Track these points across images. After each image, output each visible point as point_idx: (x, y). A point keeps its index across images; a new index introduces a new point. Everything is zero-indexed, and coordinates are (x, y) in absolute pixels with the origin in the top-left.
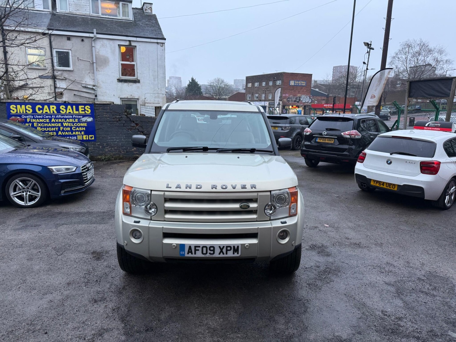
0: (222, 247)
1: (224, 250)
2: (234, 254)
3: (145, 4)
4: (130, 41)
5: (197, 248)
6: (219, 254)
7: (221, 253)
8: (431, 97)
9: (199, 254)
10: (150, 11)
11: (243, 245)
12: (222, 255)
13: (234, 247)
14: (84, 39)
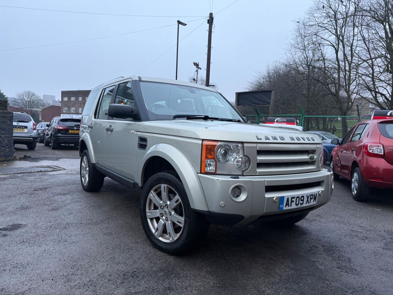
1: (309, 199)
2: (314, 202)
6: (306, 203)
8: (256, 105)
9: (294, 206)
11: (319, 192)
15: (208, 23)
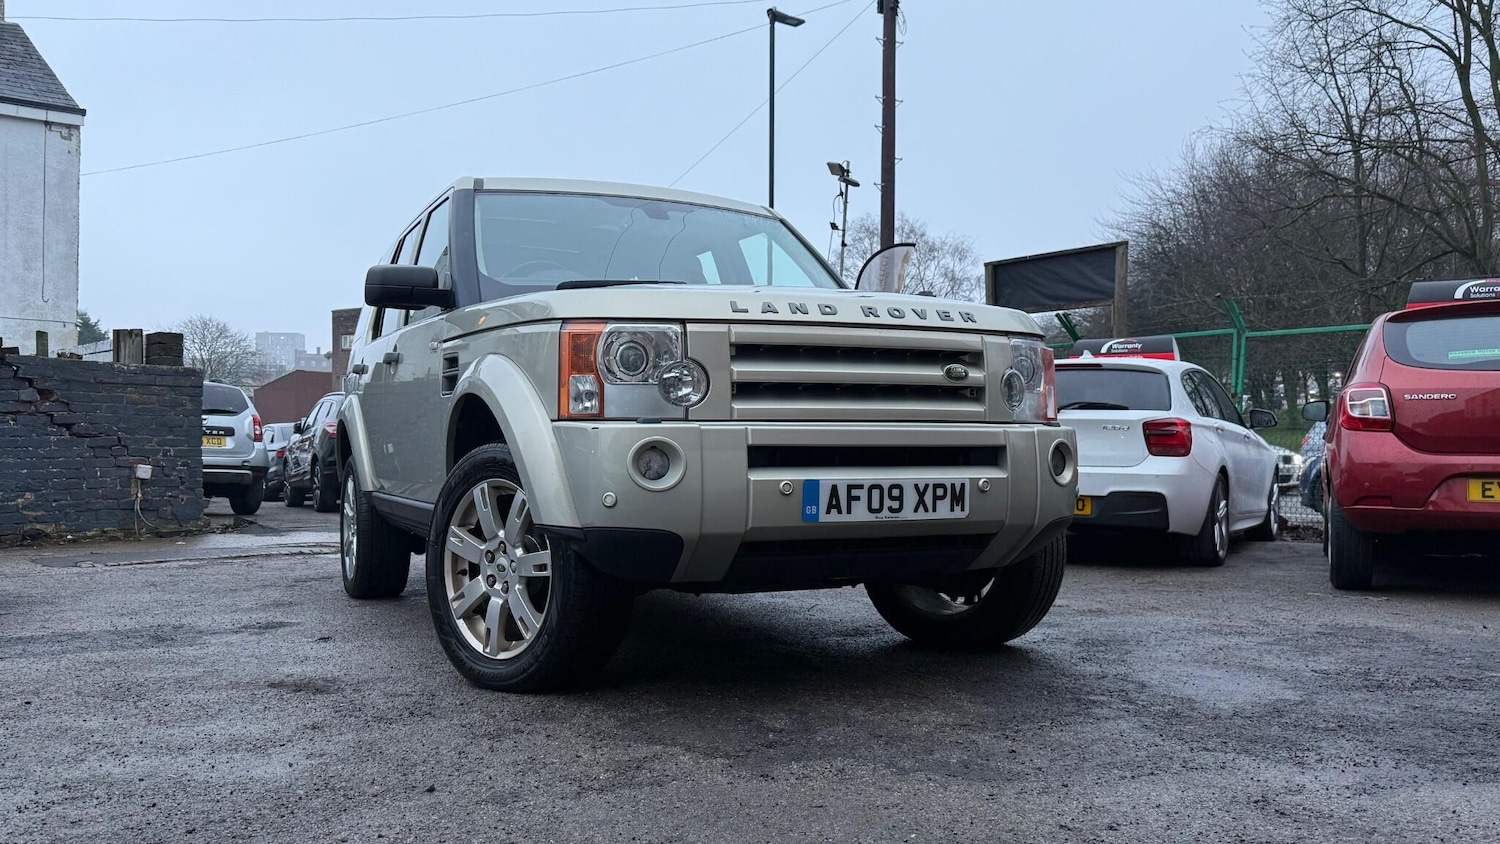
0: (922, 489)
1: (928, 498)
2: (952, 510)
5: (855, 492)
6: (916, 510)
7: (921, 508)
9: (860, 514)
11: (974, 481)
12: (921, 515)
13: (953, 485)
15: (881, 10)
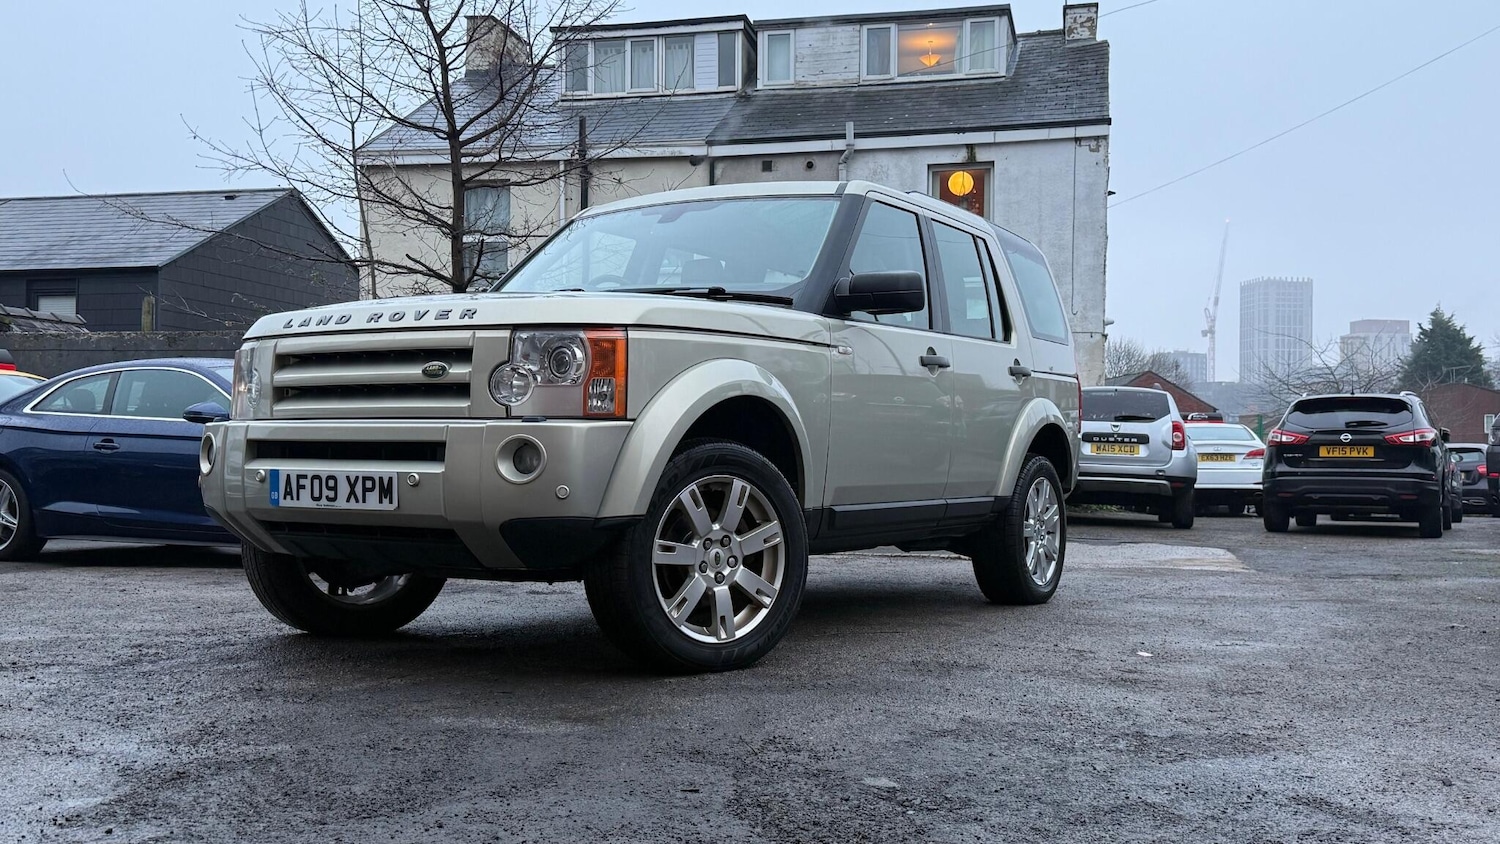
0: (352, 480)
1: (359, 489)
2: (381, 502)
3: (1068, 11)
4: (970, 147)
5: (302, 483)
7: (353, 499)
9: (305, 501)
10: (1086, 34)
11: (400, 475)
12: (353, 505)
13: (381, 479)
14: (816, 160)
